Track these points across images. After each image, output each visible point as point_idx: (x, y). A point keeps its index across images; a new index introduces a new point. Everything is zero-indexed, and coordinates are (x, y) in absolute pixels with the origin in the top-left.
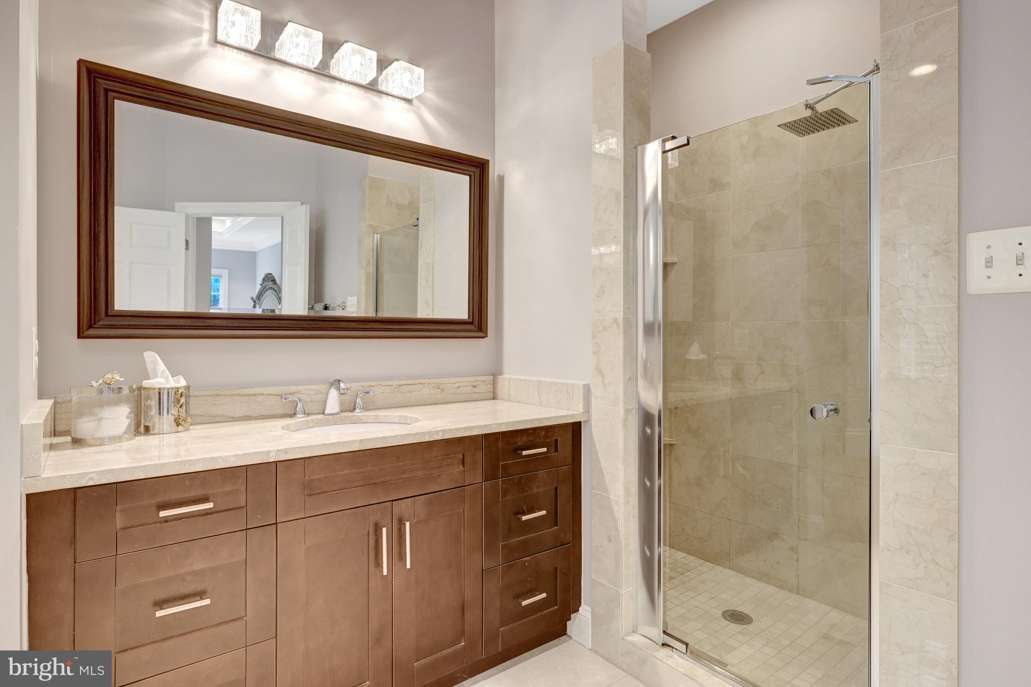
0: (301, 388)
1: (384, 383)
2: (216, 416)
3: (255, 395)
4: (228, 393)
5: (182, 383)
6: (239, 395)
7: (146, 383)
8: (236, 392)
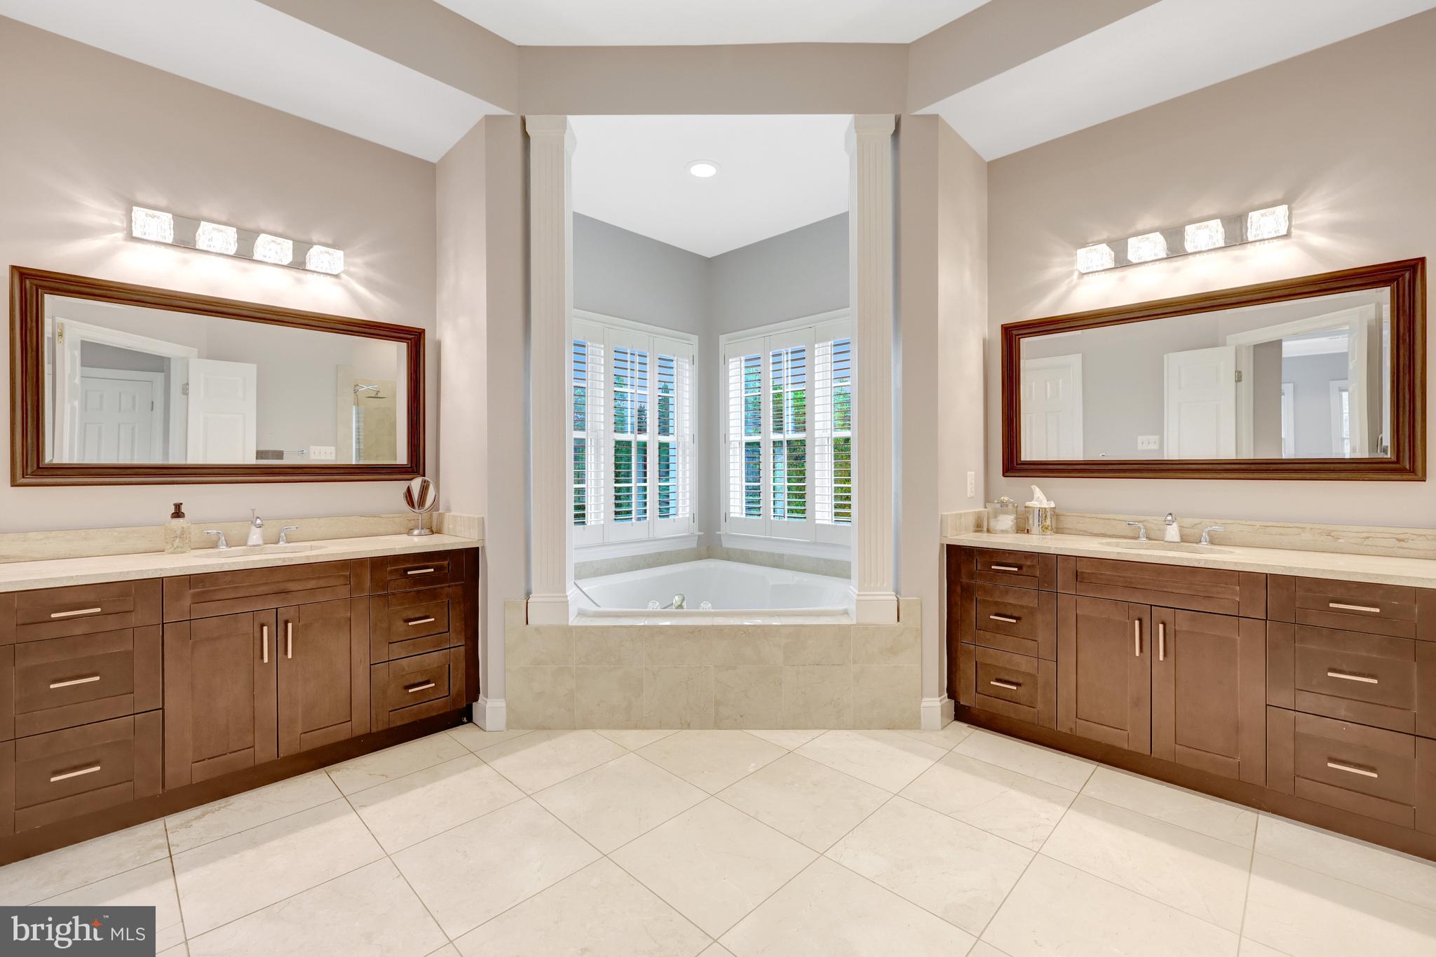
0: (1148, 518)
1: (1244, 522)
2: (1081, 531)
3: (1108, 519)
4: (1089, 516)
5: (1053, 505)
6: (1097, 518)
7: (1028, 504)
8: (1095, 515)
